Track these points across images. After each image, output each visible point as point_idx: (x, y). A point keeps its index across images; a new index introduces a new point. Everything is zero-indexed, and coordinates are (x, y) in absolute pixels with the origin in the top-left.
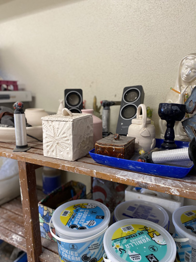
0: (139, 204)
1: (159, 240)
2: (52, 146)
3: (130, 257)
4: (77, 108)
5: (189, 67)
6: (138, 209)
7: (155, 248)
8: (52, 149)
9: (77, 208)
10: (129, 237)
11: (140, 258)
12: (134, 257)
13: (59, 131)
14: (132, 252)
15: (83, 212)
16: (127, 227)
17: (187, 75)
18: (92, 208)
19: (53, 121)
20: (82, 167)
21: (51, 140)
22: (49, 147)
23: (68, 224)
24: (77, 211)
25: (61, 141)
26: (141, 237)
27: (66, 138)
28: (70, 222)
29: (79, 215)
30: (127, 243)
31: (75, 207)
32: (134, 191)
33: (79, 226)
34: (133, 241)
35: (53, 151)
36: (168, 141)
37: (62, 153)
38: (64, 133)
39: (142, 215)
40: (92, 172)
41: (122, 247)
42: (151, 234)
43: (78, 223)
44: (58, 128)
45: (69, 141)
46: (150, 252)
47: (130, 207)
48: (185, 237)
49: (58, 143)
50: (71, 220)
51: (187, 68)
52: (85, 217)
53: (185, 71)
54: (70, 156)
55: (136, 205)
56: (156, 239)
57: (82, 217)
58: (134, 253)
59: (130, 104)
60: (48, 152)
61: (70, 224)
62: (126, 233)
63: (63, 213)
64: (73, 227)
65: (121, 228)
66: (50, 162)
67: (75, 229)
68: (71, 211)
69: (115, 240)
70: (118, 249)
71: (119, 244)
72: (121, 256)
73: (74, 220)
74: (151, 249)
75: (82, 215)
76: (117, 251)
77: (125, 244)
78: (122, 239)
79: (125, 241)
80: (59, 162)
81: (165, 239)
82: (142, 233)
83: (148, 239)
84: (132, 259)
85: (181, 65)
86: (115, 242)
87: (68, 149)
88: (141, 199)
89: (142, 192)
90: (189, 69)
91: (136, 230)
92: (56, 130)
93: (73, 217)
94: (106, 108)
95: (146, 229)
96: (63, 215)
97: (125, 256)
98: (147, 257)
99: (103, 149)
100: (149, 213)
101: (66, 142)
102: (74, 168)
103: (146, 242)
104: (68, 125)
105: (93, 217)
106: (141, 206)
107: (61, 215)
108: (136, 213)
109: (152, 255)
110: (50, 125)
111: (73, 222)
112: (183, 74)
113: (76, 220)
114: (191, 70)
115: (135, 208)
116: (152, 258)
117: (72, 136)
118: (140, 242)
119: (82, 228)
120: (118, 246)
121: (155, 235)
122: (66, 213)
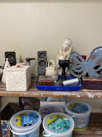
0: (48, 107)
1: (65, 119)
2: (13, 85)
3: (59, 130)
4: (13, 62)
5: (66, 44)
6: (49, 109)
7: (66, 123)
8: (13, 86)
9: (22, 116)
10: (53, 122)
11: (62, 128)
12: (60, 129)
13: (18, 76)
14: (58, 128)
15: (26, 117)
16: (51, 118)
17: (66, 47)
18: (29, 114)
19: (13, 71)
20: (34, 93)
21: (12, 81)
22: (10, 86)
23: (21, 125)
24: (22, 117)
25: (19, 81)
26: (58, 120)
27: (23, 80)
28: (22, 124)
29: (25, 119)
30: (54, 124)
31: (20, 116)
32: (44, 101)
33: (28, 124)
34: (56, 123)
35: (13, 88)
36: (63, 76)
37: (19, 88)
38: (21, 77)
39: (52, 111)
40: (40, 94)
41: (53, 127)
42: (62, 117)
43: (27, 123)
44: (17, 75)
45: (24, 81)
46: (65, 125)
47: (45, 109)
48: (73, 115)
49: (17, 83)
50: (22, 123)
51: (65, 45)
52: (28, 119)
53: (65, 46)
54: (25, 89)
55: (47, 107)
56: (64, 119)
57: (26, 120)
58: (59, 128)
59: (42, 59)
60: (10, 88)
61: (23, 125)
62: (51, 120)
63: (15, 121)
64: (25, 125)
65: (48, 119)
66: (14, 94)
67: (26, 126)
68: (19, 118)
69: (49, 125)
70: (52, 128)
71: (51, 126)
72: (55, 131)
73: (24, 122)
74: (65, 124)
75: (27, 119)
76: (52, 129)
77: (53, 125)
78: (51, 124)
79: (53, 124)
80: (19, 93)
81: (68, 118)
82: (58, 118)
83: (61, 120)
84: (60, 130)
85: (63, 43)
86: (49, 126)
87: (23, 85)
88: (48, 104)
89: (48, 101)
90: (66, 45)
91: (55, 118)
92: (16, 76)
93: (22, 121)
94: (28, 61)
95: (58, 116)
96: (16, 121)
97: (56, 130)
98: (64, 127)
99: (43, 83)
100: (54, 109)
101: (23, 82)
102: (30, 94)
103: (61, 121)
104: (24, 73)
105: (32, 118)
106: (49, 107)
107: (15, 122)
108: (49, 111)
109: (66, 126)
110: (11, 74)
111: (24, 123)
112: (64, 47)
113: (25, 122)
114: (67, 45)
115: (47, 109)
116: (66, 127)
117: (26, 78)
118: (59, 122)
119: (30, 125)
120: (51, 127)
121: (63, 118)
122: (17, 120)
